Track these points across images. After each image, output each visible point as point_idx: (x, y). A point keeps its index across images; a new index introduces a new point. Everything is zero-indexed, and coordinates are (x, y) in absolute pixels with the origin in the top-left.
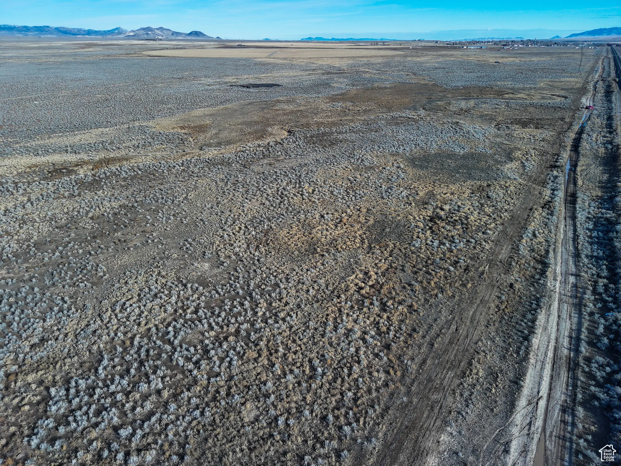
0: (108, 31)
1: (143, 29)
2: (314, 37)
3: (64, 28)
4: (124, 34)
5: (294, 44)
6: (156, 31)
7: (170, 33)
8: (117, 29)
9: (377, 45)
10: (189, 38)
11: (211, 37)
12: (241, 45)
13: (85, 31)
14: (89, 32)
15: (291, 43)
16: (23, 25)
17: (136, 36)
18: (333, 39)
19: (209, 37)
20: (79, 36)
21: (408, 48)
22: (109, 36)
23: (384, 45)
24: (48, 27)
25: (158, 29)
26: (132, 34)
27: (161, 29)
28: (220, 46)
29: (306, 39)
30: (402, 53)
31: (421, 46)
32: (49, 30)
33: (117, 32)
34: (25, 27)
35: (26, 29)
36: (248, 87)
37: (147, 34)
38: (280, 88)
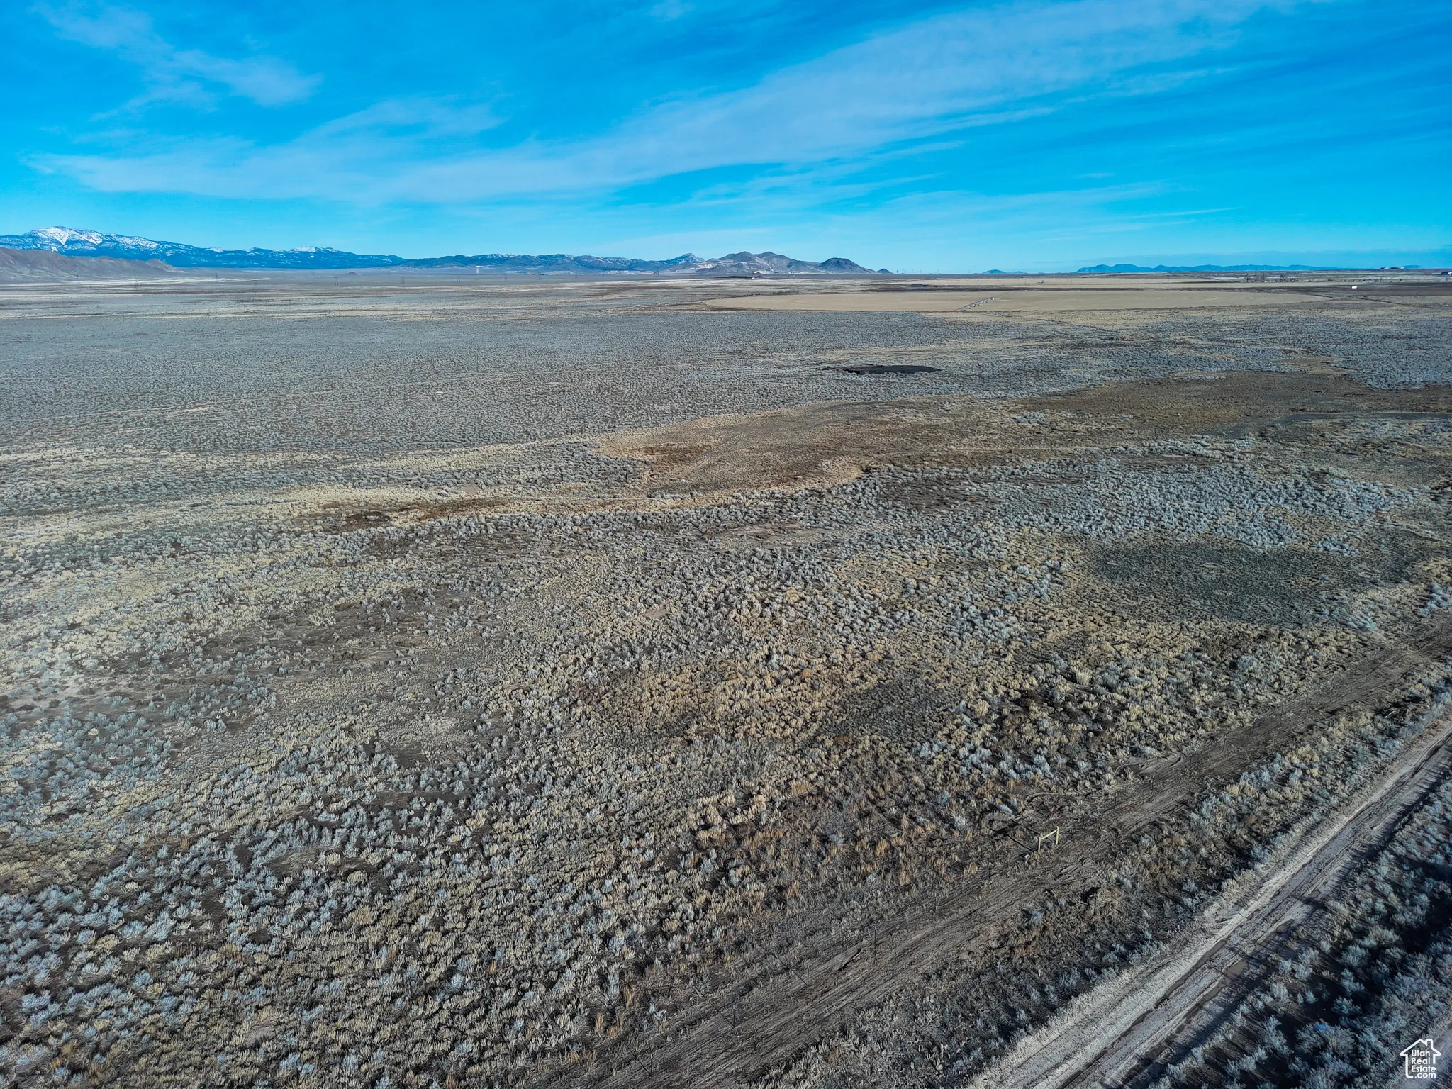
0: (668, 261)
1: (733, 256)
2: (1112, 264)
3: (590, 258)
4: (695, 266)
5: (1045, 280)
6: (757, 259)
7: (785, 263)
8: (684, 257)
9: (1263, 279)
10: (822, 272)
11: (869, 270)
12: (918, 286)
13: (625, 262)
14: (633, 265)
15: (1040, 280)
16: (521, 254)
17: (717, 270)
18: (1160, 268)
19: (864, 270)
20: (612, 272)
21: (1348, 289)
22: (667, 272)
23: (1282, 281)
24: (563, 256)
25: (760, 256)
26: (710, 266)
27: (768, 256)
28: (874, 287)
29: (1090, 269)
30: (1320, 298)
31: (1391, 283)
32: (564, 262)
33: (686, 261)
34: (524, 257)
35: (526, 261)
36: (858, 373)
37: (739, 266)
38: (933, 374)
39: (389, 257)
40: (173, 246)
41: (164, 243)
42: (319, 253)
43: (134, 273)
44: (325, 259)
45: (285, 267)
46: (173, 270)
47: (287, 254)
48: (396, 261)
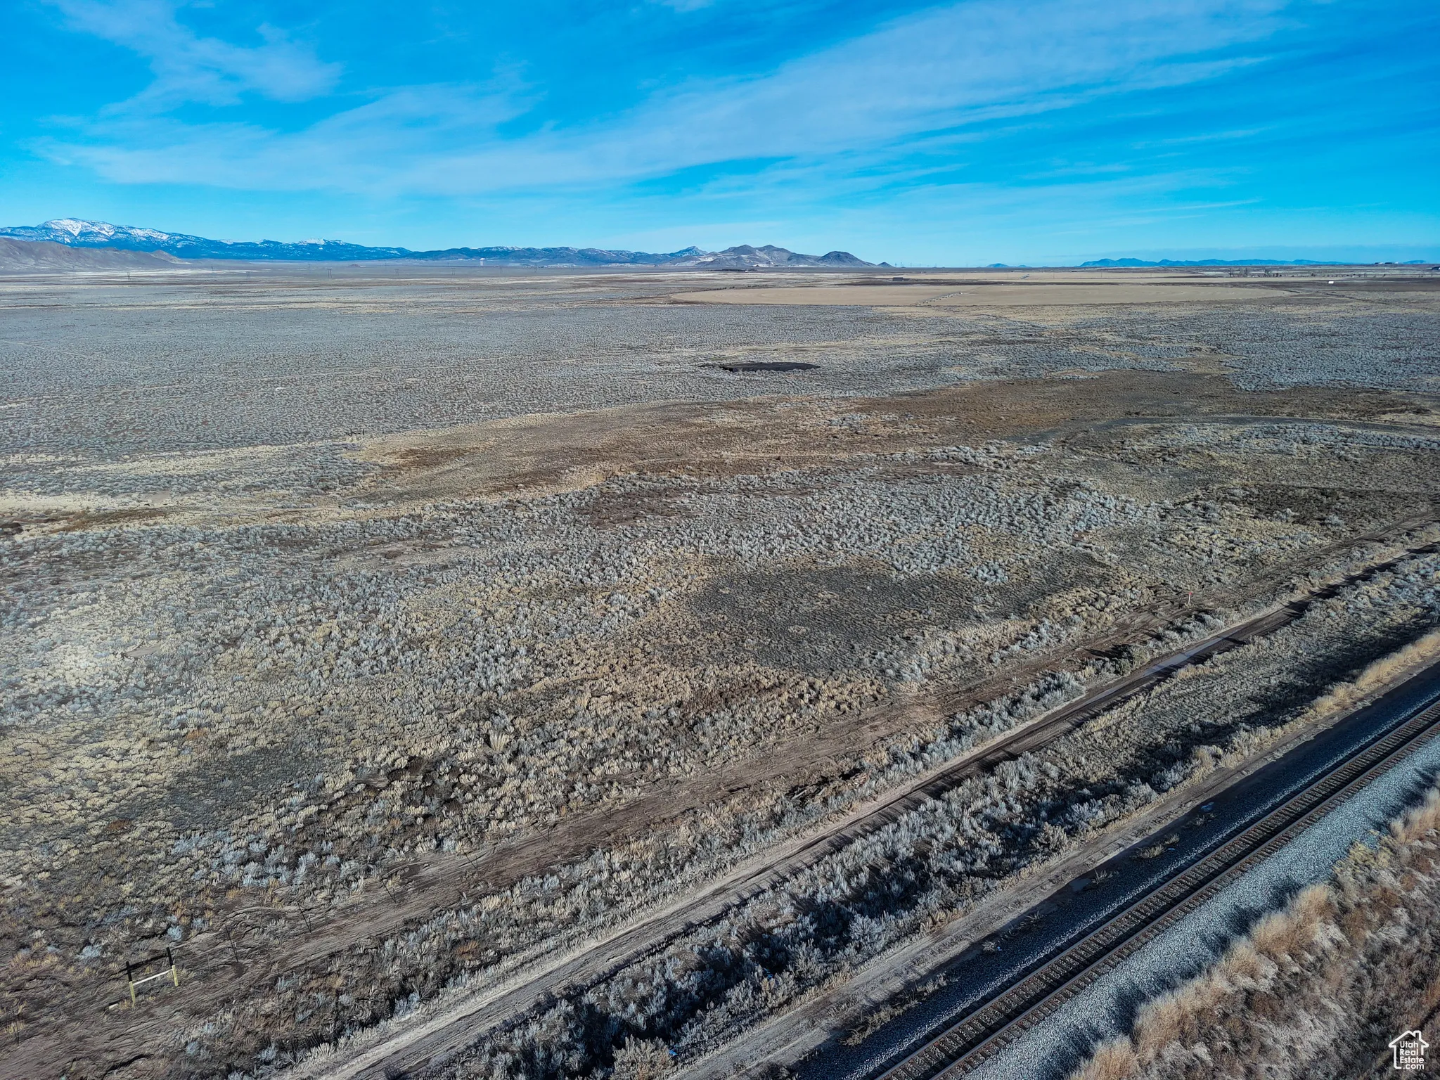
0: (672, 255)
1: (734, 250)
2: (1116, 258)
3: (593, 250)
4: (696, 260)
6: (758, 253)
7: (786, 256)
8: (687, 250)
10: (822, 265)
11: (868, 264)
12: (899, 280)
13: (629, 255)
14: (637, 258)
15: (1026, 274)
16: (527, 247)
17: (718, 264)
18: (1163, 262)
19: (864, 263)
20: (614, 265)
22: (668, 265)
23: (1265, 276)
24: (567, 249)
25: (761, 249)
26: (710, 259)
27: (769, 248)
32: (567, 255)
33: (690, 253)
34: (529, 249)
35: (530, 253)
36: (731, 370)
37: (739, 259)
39: (397, 249)
40: (185, 238)
41: (176, 234)
42: (328, 245)
43: (138, 264)
44: (334, 251)
45: (295, 258)
46: (177, 261)
47: (296, 246)
48: (404, 254)
